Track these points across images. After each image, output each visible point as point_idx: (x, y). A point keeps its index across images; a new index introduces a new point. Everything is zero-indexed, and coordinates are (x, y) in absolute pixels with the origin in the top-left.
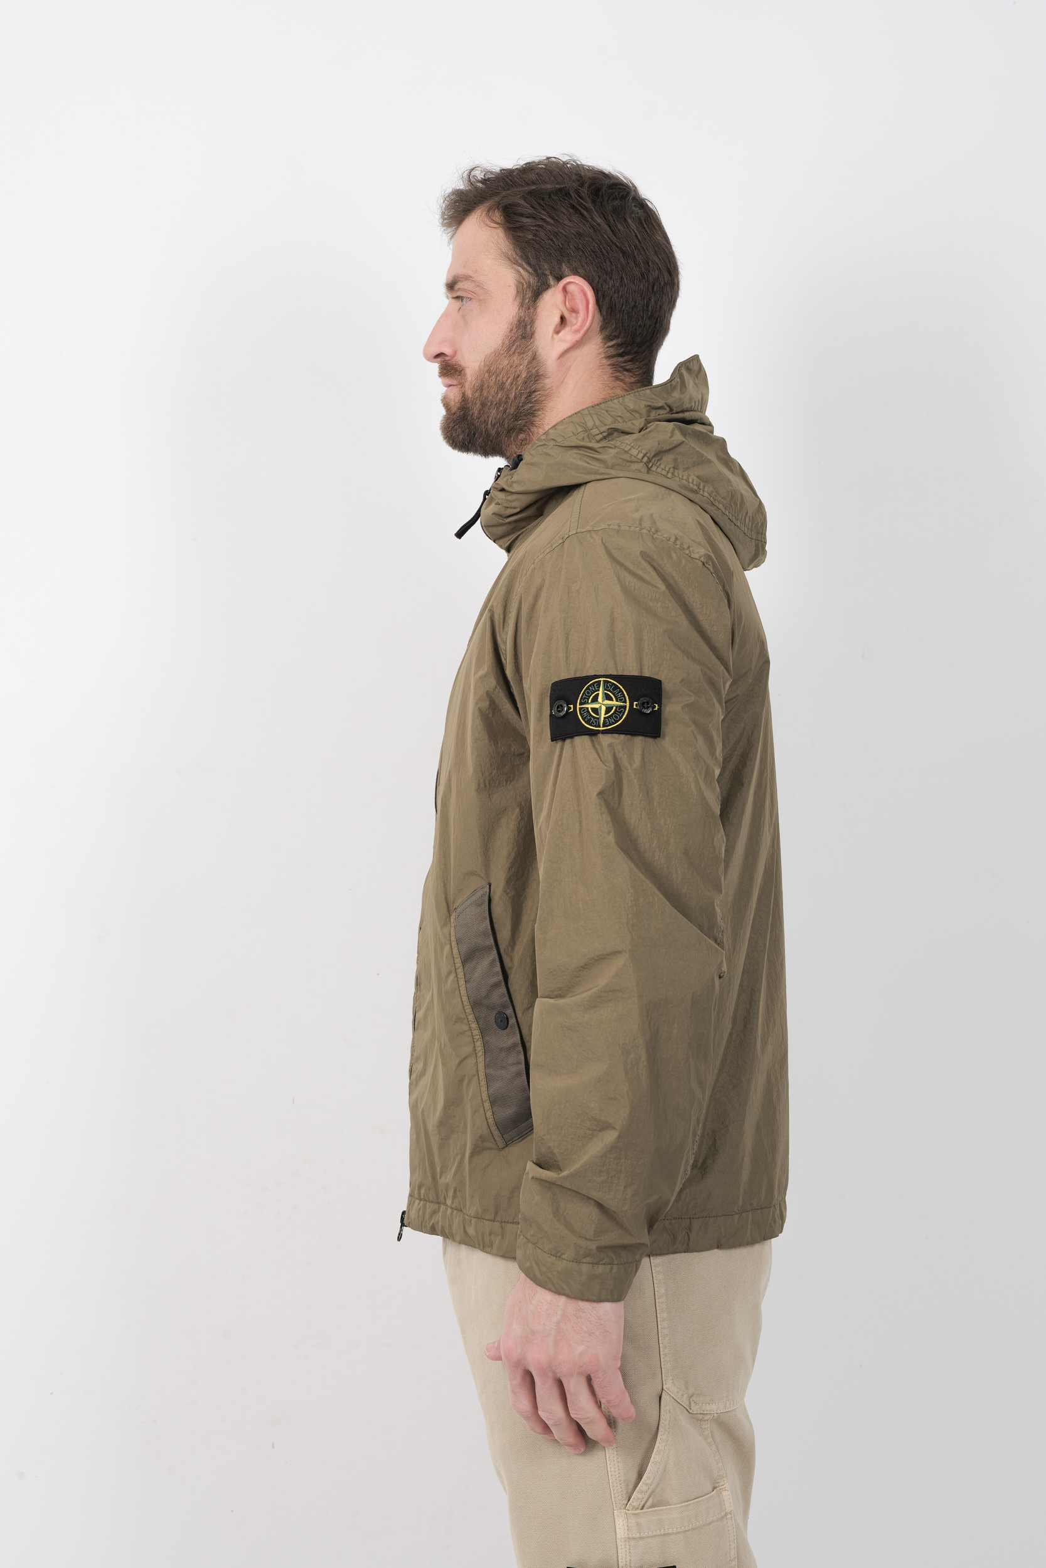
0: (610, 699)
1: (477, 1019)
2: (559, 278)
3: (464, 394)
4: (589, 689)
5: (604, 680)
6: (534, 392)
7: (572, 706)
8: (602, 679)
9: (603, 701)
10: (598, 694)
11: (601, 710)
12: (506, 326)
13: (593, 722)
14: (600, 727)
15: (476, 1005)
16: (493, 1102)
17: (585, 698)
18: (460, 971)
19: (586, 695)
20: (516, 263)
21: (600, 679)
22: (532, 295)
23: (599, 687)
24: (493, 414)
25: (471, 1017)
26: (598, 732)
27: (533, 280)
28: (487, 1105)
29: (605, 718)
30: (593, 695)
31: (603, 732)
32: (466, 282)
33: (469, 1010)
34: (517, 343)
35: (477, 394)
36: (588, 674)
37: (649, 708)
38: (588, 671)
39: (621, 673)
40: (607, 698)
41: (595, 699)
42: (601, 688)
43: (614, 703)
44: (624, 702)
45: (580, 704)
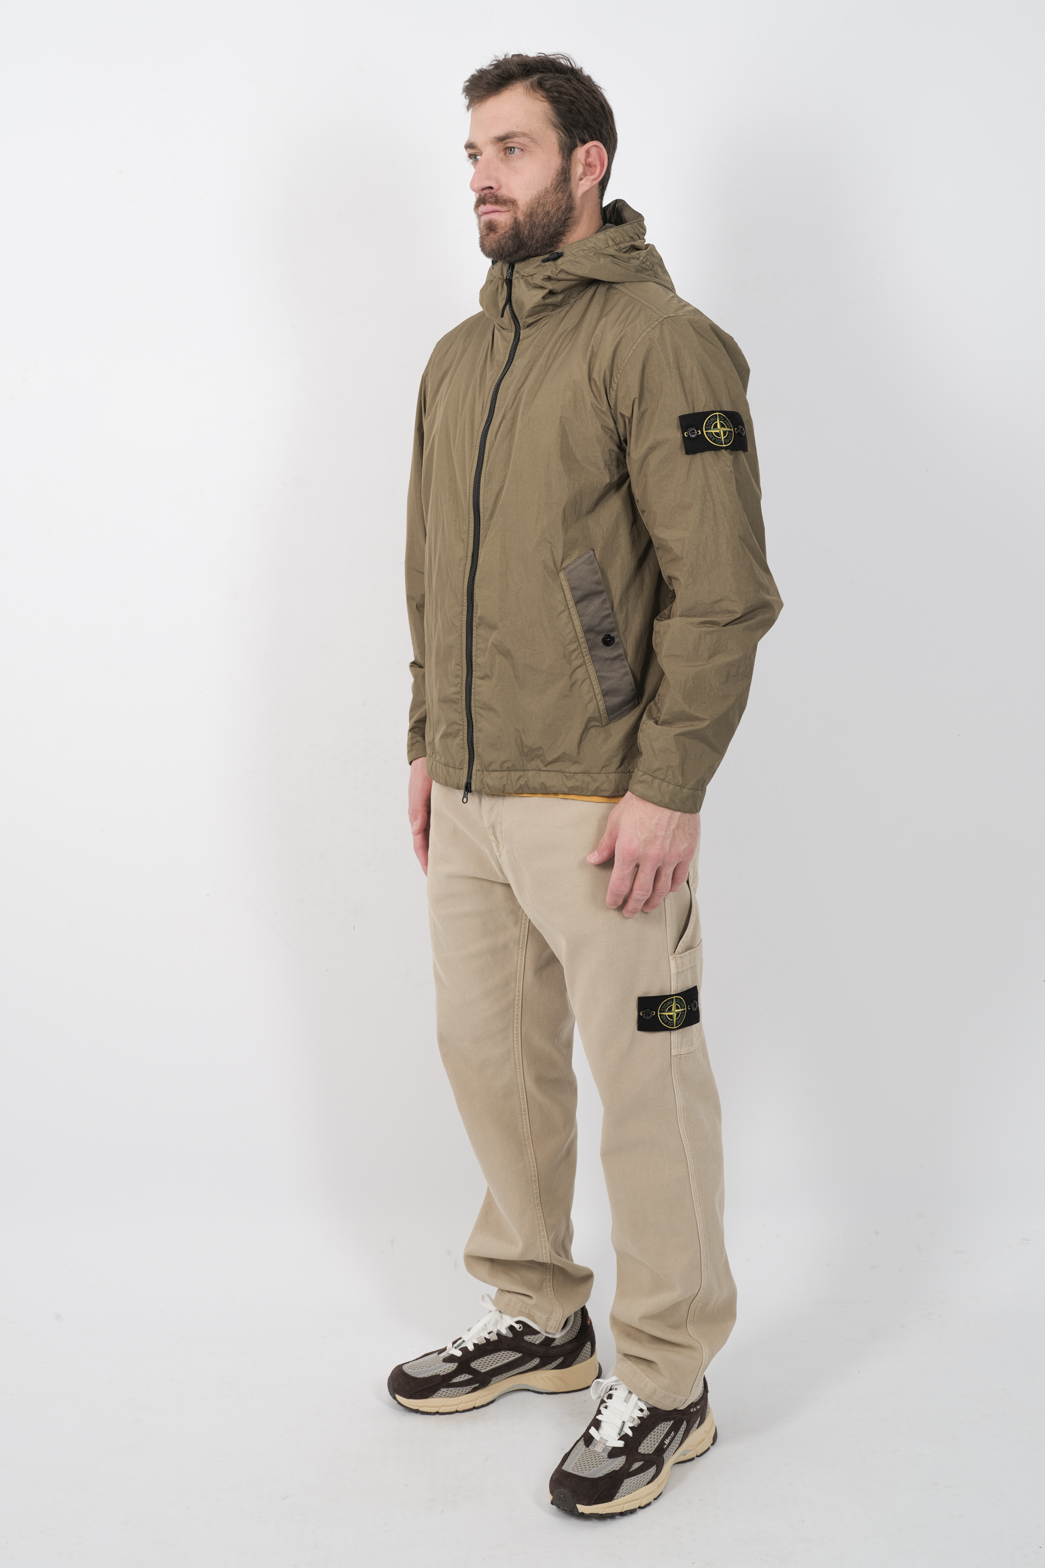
0: (724, 426)
1: (588, 640)
2: (584, 142)
3: (515, 219)
4: (710, 420)
6: (568, 219)
7: (699, 431)
8: (718, 413)
10: (716, 423)
12: (554, 172)
15: (588, 631)
16: (605, 694)
17: (708, 426)
18: (573, 611)
19: (709, 424)
20: (560, 129)
21: (716, 413)
22: (567, 151)
23: (716, 419)
24: (539, 233)
25: (582, 640)
26: (722, 448)
27: (568, 141)
28: (599, 697)
32: (523, 138)
33: (580, 634)
34: (561, 185)
35: (528, 219)
36: (705, 410)
37: (743, 432)
38: (704, 408)
39: (726, 410)
40: (722, 426)
41: (716, 426)
42: (718, 419)
43: (727, 429)
44: (731, 428)
45: (706, 430)
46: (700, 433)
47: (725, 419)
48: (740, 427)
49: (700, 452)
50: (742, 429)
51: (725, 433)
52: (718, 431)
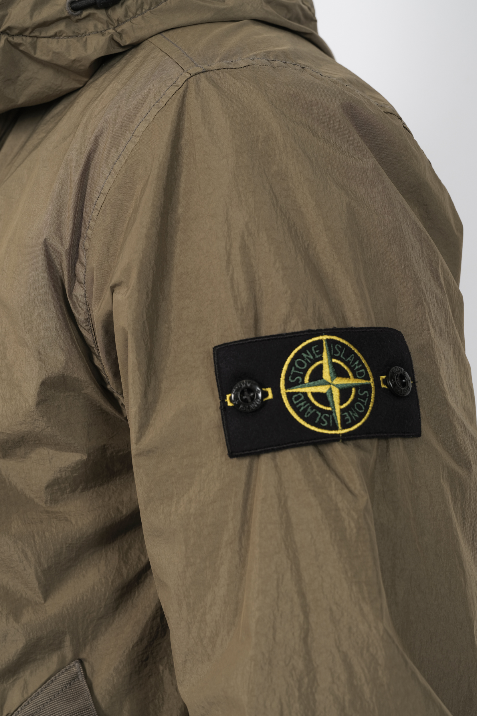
0: (342, 374)
4: (303, 358)
5: (327, 340)
7: (269, 390)
8: (324, 337)
9: (332, 379)
10: (321, 367)
11: (332, 395)
13: (321, 421)
14: (336, 429)
17: (295, 375)
19: (296, 369)
21: (321, 338)
23: (321, 352)
26: (335, 438)
29: (342, 411)
30: (313, 367)
31: (345, 438)
36: (290, 330)
37: (405, 385)
38: (286, 322)
39: (353, 324)
40: (338, 372)
41: (317, 376)
42: (325, 355)
43: (351, 381)
44: (367, 378)
45: (288, 386)
46: (270, 396)
47: (349, 352)
48: (397, 369)
49: (267, 452)
50: (402, 377)
51: (345, 392)
52: (323, 389)
